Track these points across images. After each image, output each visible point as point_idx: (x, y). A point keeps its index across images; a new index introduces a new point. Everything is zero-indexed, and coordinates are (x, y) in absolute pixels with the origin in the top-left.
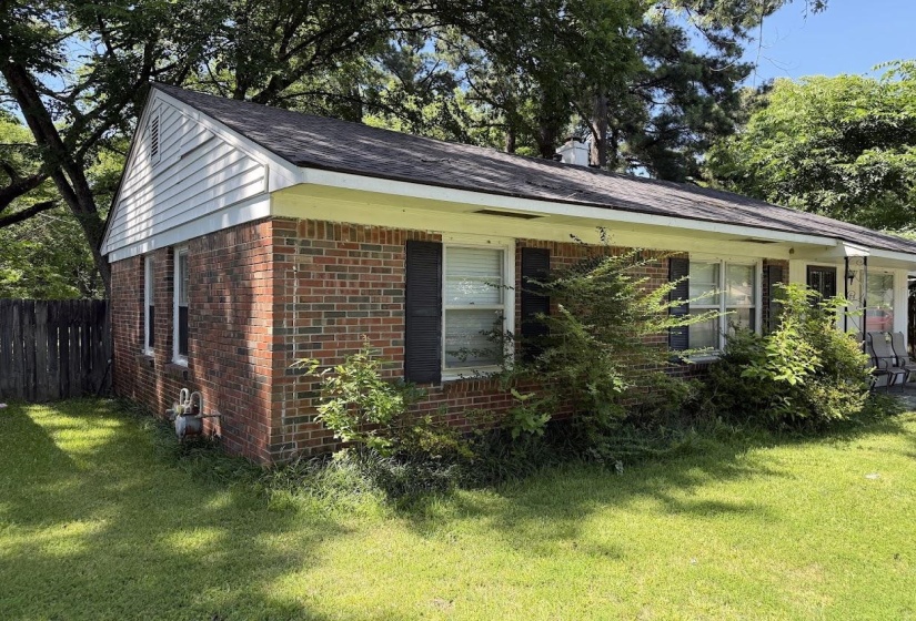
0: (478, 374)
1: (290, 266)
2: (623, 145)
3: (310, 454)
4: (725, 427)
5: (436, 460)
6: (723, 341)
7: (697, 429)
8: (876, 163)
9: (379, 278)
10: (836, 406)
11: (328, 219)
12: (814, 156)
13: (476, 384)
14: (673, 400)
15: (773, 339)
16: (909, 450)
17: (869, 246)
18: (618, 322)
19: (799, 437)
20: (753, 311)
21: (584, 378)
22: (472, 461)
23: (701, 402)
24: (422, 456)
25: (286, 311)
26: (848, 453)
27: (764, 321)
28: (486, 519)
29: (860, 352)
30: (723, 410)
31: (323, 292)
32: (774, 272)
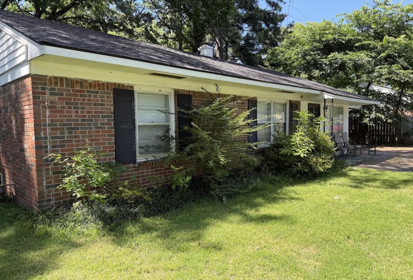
0: (155, 158)
1: (44, 103)
2: (230, 50)
3: (62, 204)
4: (273, 177)
5: (131, 203)
6: (272, 138)
7: (261, 179)
8: (336, 59)
9: (98, 109)
10: (320, 166)
11: (66, 76)
12: (311, 55)
13: (156, 163)
14: (249, 166)
15: (294, 136)
16: (351, 184)
17: (334, 94)
18: (224, 130)
19: (305, 180)
20: (285, 124)
21: (207, 158)
22: (151, 203)
23: (262, 166)
24: (124, 202)
25: (42, 127)
26: (325, 187)
27: (290, 128)
28: (155, 233)
29: (330, 141)
30: (272, 169)
31: (65, 116)
32: (294, 106)
